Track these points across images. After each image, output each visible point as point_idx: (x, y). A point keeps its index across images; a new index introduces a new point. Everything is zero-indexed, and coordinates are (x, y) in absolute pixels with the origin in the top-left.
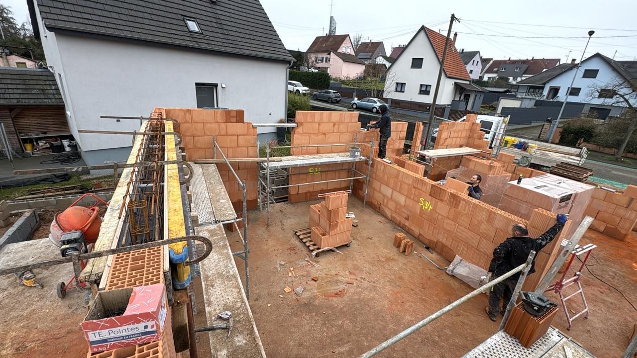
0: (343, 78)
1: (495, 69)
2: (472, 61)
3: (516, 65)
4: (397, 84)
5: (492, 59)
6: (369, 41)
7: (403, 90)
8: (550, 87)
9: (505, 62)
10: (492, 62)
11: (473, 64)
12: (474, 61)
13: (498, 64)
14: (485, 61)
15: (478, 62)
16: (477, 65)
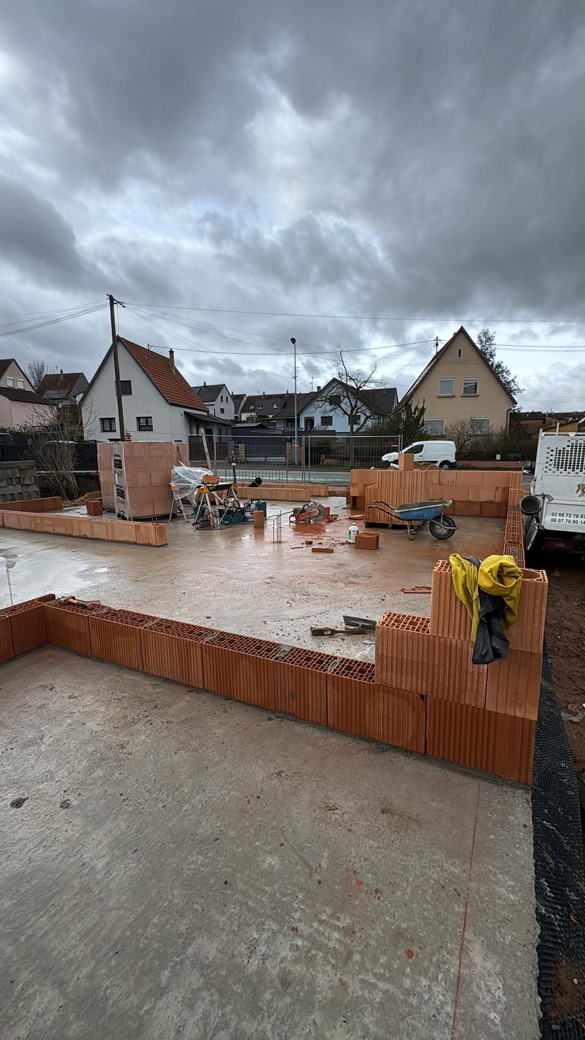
0: (17, 429)
1: (252, 407)
2: (219, 397)
3: (273, 400)
4: (102, 420)
5: (245, 395)
6: (59, 373)
7: (113, 429)
8: (305, 418)
9: (259, 397)
10: (245, 399)
11: (222, 401)
12: (222, 397)
13: (252, 400)
14: (237, 398)
15: (227, 398)
16: (227, 401)
